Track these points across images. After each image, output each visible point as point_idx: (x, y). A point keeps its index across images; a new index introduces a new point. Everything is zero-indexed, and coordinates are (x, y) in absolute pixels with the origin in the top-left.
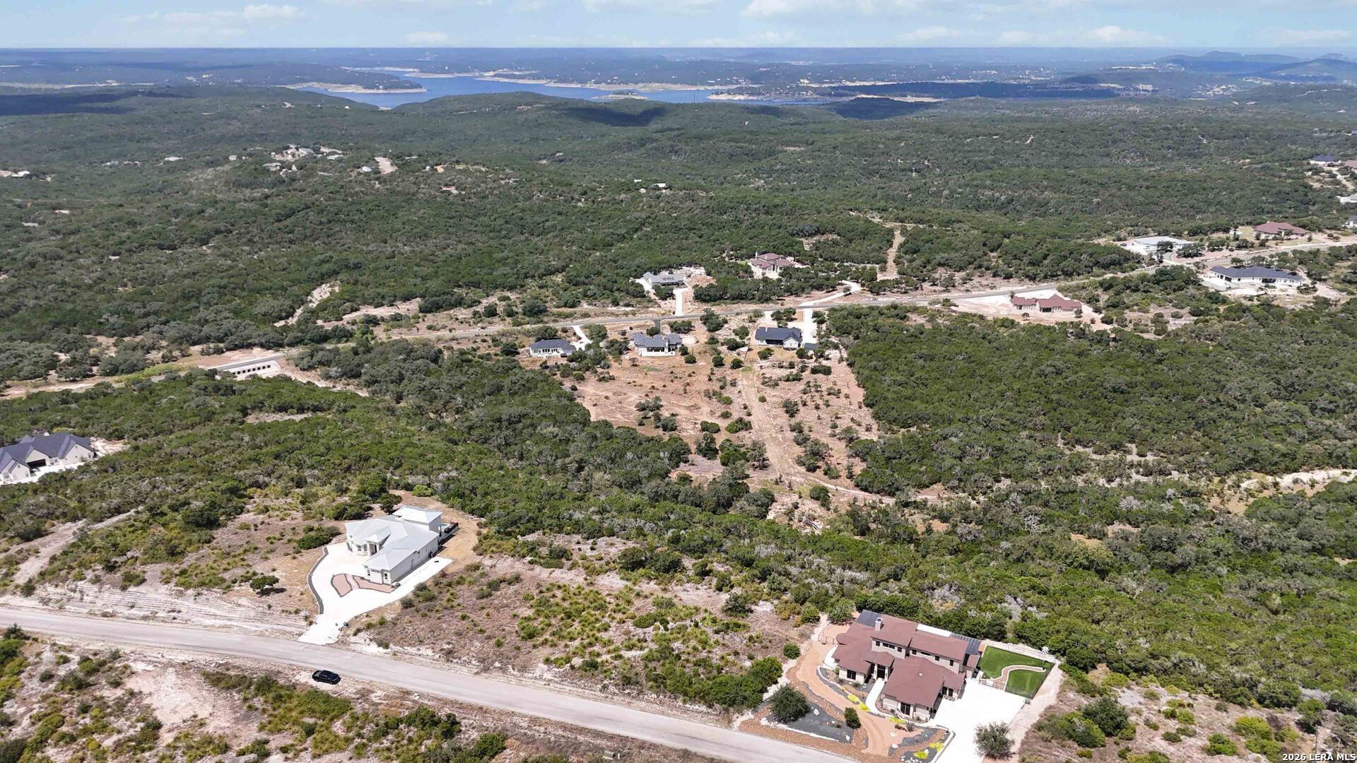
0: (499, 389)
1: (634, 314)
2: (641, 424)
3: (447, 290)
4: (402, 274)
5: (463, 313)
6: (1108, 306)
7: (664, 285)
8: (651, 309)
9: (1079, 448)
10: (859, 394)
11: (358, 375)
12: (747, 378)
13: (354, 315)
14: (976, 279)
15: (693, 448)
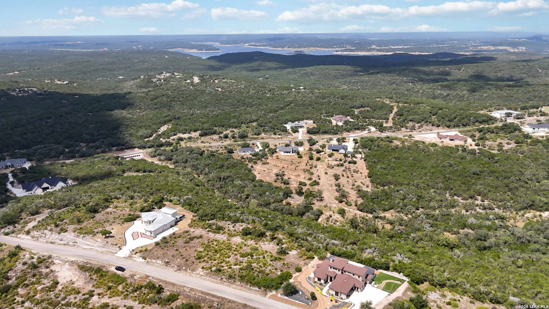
0: (223, 166)
1: (282, 138)
2: (276, 181)
3: (211, 128)
4: (195, 121)
5: (215, 137)
6: (479, 139)
7: (295, 127)
8: (289, 136)
9: (456, 197)
10: (366, 172)
11: (171, 160)
12: (322, 165)
13: (175, 136)
14: (425, 127)
15: (294, 192)
